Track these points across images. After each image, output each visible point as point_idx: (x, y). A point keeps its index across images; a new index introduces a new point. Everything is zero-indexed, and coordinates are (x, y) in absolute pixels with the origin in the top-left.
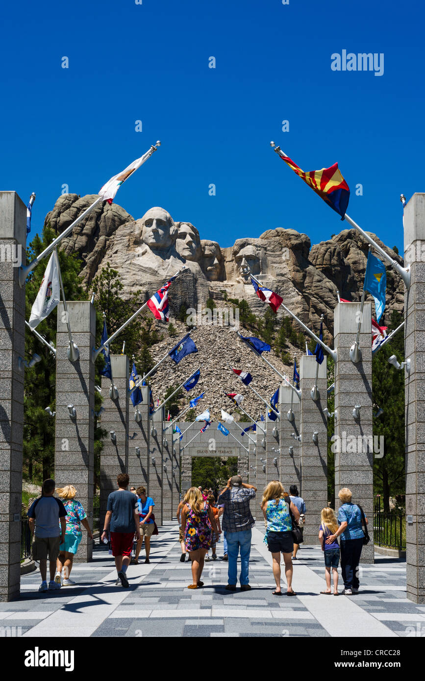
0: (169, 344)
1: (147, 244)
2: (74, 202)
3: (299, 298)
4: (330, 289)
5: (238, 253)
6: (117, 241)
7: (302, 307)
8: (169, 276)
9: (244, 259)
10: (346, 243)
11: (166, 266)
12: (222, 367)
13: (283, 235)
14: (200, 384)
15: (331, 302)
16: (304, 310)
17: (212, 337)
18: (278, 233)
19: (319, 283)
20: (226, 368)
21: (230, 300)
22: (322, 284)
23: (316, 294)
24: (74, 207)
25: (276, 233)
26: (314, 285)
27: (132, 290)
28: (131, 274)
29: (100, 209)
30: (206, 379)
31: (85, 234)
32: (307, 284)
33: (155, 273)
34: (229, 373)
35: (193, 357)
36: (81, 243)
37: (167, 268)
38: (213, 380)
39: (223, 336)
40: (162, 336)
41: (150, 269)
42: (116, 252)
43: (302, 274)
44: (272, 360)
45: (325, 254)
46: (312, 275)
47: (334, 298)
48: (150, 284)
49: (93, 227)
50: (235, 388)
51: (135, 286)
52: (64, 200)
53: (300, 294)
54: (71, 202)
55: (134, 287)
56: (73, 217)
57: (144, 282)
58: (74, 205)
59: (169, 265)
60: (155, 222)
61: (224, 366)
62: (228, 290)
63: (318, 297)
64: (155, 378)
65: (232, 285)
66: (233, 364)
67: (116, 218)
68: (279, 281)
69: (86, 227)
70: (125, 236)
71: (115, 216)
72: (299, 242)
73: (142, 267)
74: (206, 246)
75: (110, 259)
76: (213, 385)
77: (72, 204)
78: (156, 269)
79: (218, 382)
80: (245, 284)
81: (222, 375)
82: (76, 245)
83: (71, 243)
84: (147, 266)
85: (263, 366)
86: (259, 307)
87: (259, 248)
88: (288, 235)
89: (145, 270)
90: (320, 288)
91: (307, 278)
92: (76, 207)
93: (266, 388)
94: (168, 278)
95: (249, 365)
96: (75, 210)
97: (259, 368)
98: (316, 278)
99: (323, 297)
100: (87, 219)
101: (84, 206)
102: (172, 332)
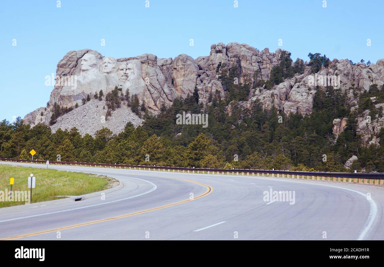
3: (144, 85)
4: (158, 79)
7: (144, 89)
9: (127, 70)
31: (69, 68)
36: (66, 72)
43: (145, 74)
49: (74, 64)
53: (144, 82)
60: (83, 60)
83: (60, 73)
91: (147, 75)
92: (69, 57)
100: (72, 61)
101: (73, 56)
102: (77, 106)
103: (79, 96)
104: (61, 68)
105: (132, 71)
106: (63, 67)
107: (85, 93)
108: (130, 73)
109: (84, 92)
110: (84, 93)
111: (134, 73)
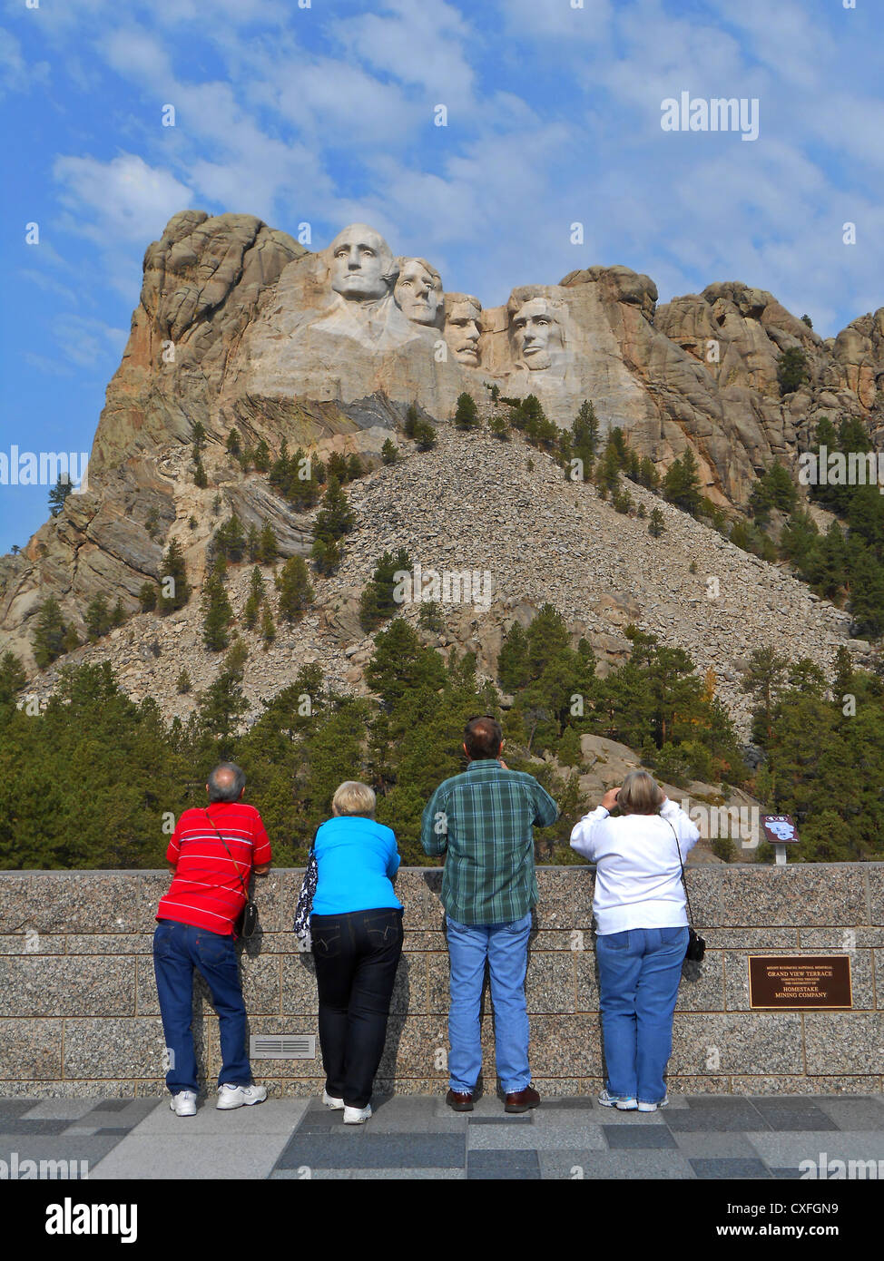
0: (385, 478)
1: (339, 292)
2: (198, 224)
3: (640, 393)
4: (698, 377)
5: (517, 312)
6: (283, 290)
7: (646, 410)
8: (383, 351)
9: (528, 323)
10: (716, 305)
11: (376, 334)
12: (494, 518)
13: (604, 277)
14: (448, 551)
15: (702, 401)
16: (650, 415)
17: (470, 464)
18: (594, 275)
19: (676, 365)
20: (499, 519)
21: (504, 400)
22: (684, 367)
23: (671, 385)
24: (199, 233)
25: (590, 276)
26: (667, 368)
27: (310, 377)
28: (308, 348)
29: (250, 237)
30: (461, 541)
31: (219, 280)
32: (654, 367)
33: (354, 345)
34: (507, 529)
35: (433, 501)
36: (211, 298)
37: (379, 336)
38: (476, 542)
39: (493, 461)
40: (370, 464)
41: (346, 338)
42: (279, 312)
43: (643, 349)
44: (593, 505)
45: (682, 318)
46: (663, 352)
47: (706, 392)
48: (345, 365)
49: (235, 269)
50: (523, 557)
51: (315, 369)
52: (180, 220)
53: (640, 384)
54: (194, 224)
55: (312, 373)
56: (196, 250)
57: (332, 362)
58: (199, 229)
59: (383, 330)
60: (354, 249)
61: (497, 516)
62: (499, 383)
63: (675, 390)
64: (355, 542)
65: (507, 375)
66: (515, 511)
67: (282, 254)
68: (599, 363)
69: (222, 268)
70: (297, 281)
71: (279, 250)
72: (636, 288)
73: (329, 335)
74: (455, 304)
75: (267, 322)
76: (475, 552)
77: (196, 227)
78: (357, 339)
79: (487, 547)
80: (531, 369)
81: (494, 533)
82: (202, 300)
83: (192, 296)
84: (340, 333)
85: (577, 515)
86: (561, 411)
87: (558, 303)
88: (615, 275)
89: (335, 341)
90: (679, 373)
91: (654, 355)
92: (205, 234)
93: (584, 556)
94: (381, 354)
95: (547, 513)
96: (201, 237)
97: (568, 519)
98: (672, 355)
99: (685, 390)
100: (224, 254)
101: (220, 230)
102: (390, 457)
103: (367, 409)
104: (176, 274)
105: (554, 328)
106: (182, 275)
107: (392, 398)
108: (546, 338)
109: (383, 393)
110: (386, 398)
111: (562, 342)
